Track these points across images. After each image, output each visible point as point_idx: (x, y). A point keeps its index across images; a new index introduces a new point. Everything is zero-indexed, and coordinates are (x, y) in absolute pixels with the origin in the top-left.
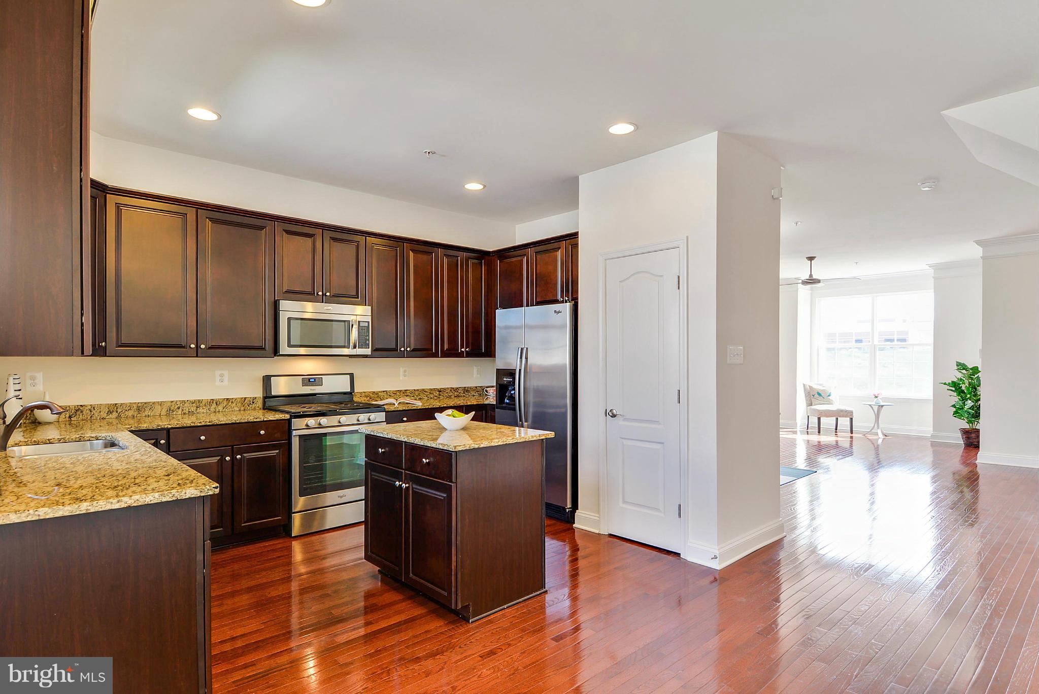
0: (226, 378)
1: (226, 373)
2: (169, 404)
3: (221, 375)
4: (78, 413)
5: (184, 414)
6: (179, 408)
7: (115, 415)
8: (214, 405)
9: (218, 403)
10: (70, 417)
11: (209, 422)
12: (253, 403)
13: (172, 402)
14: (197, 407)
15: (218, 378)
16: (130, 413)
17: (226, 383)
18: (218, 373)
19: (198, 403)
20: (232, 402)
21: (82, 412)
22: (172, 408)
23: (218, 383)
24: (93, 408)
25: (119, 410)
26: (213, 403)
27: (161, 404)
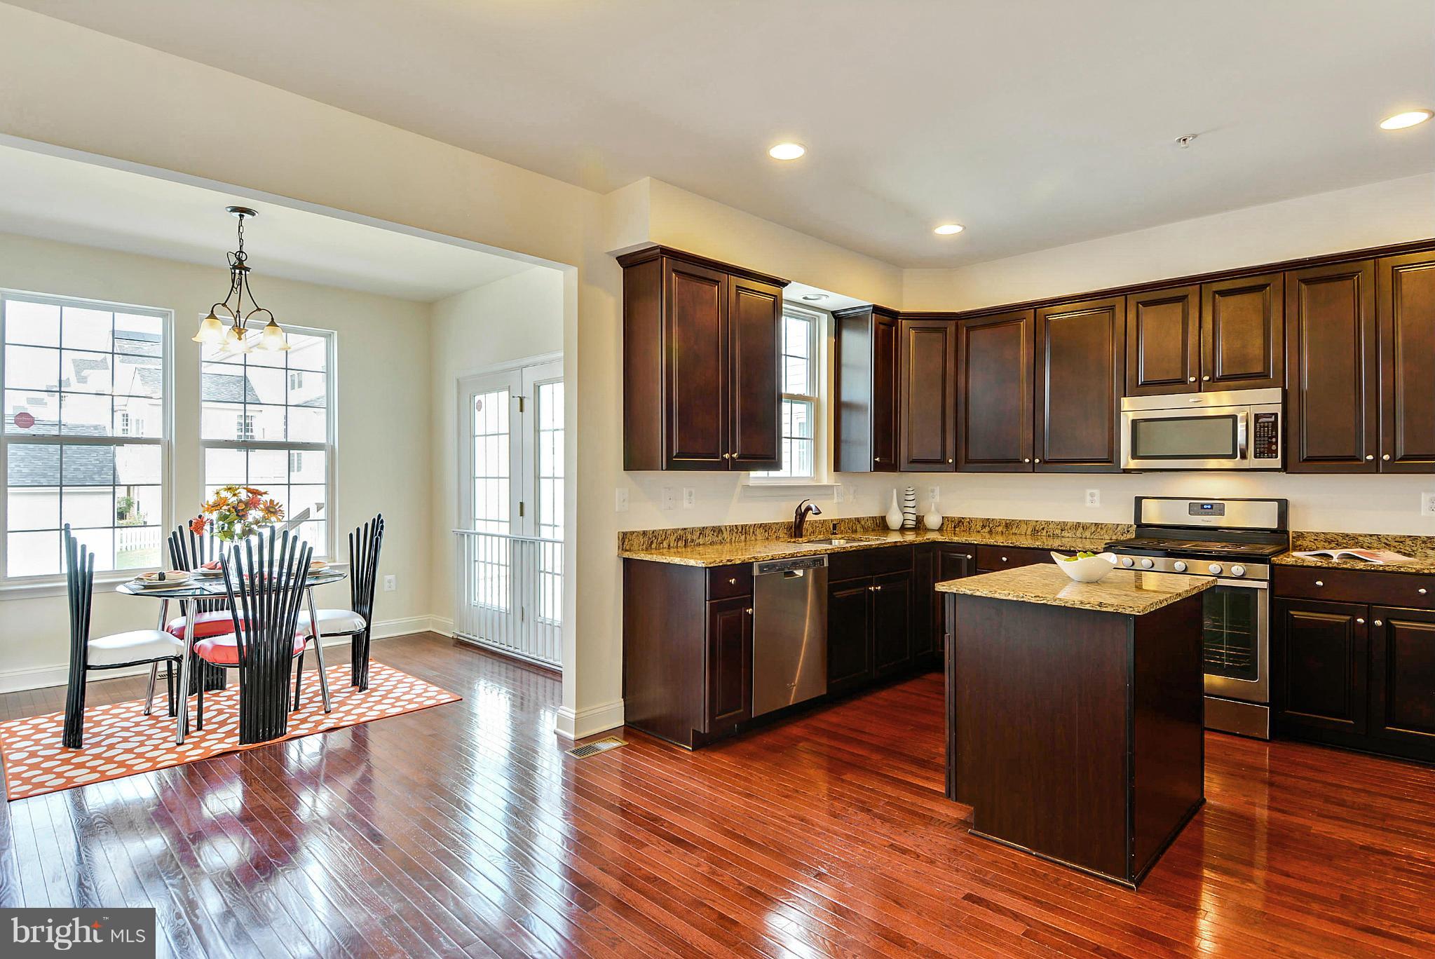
0: (1097, 498)
1: (1096, 491)
2: (1034, 524)
3: (1092, 495)
4: (960, 524)
5: (1049, 536)
6: (1043, 529)
7: (987, 529)
8: (1080, 530)
9: (1085, 527)
10: (955, 527)
11: (1011, 543)
12: (1128, 531)
13: (1037, 521)
14: (1062, 530)
15: (1088, 498)
16: (1000, 529)
17: (1097, 504)
18: (1089, 491)
19: (1063, 526)
20: (1101, 528)
21: (963, 524)
22: (1037, 528)
23: (1088, 504)
24: (971, 520)
25: (991, 525)
26: (1079, 526)
27: (1027, 522)
